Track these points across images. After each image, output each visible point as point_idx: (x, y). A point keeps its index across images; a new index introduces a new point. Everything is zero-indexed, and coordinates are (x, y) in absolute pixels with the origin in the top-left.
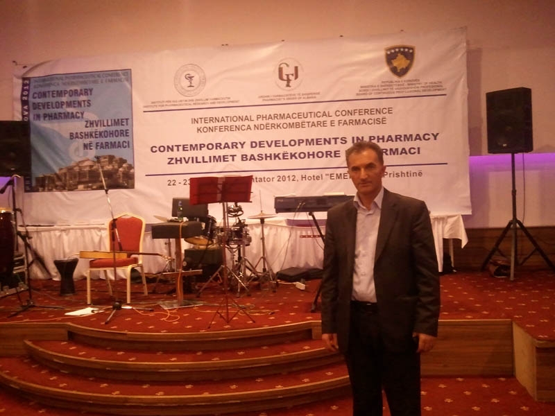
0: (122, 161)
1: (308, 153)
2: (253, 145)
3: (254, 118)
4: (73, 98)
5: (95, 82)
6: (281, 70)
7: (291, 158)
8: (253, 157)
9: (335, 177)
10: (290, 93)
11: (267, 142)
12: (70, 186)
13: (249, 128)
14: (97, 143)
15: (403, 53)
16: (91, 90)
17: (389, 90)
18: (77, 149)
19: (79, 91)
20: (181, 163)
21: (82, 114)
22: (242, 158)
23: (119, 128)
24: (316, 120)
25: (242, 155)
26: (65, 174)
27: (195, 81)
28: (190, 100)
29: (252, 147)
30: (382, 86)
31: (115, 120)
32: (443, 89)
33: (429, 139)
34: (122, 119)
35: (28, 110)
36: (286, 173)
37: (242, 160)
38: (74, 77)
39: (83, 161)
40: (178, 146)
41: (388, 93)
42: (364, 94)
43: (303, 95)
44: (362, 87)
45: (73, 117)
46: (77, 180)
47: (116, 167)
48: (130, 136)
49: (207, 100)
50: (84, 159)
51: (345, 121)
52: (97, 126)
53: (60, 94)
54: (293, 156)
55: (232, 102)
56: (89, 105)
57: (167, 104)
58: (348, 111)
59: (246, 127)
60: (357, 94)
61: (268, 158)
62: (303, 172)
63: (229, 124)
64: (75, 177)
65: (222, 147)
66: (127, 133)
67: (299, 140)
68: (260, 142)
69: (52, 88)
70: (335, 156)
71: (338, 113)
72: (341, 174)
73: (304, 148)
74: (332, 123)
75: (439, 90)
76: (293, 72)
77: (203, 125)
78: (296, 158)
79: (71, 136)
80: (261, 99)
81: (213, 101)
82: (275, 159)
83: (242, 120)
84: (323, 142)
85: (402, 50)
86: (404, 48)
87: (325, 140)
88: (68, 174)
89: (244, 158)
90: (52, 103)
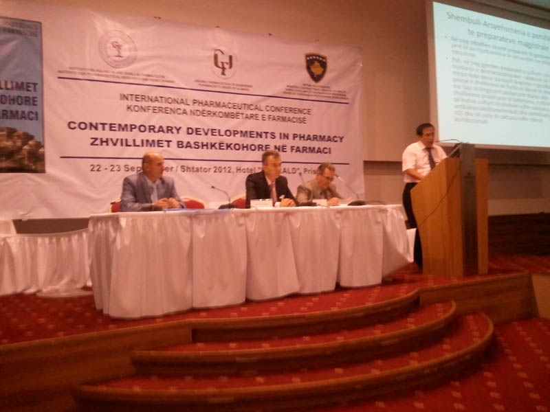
0: (28, 137)
1: (243, 145)
2: (190, 131)
3: (190, 102)
6: (216, 57)
7: (227, 149)
8: (188, 145)
10: (225, 81)
11: (203, 130)
13: (185, 112)
17: (308, 93)
20: (107, 145)
22: (178, 145)
23: (24, 94)
24: (249, 112)
25: (179, 142)
27: (124, 51)
28: (118, 73)
29: (188, 133)
30: (302, 88)
32: (347, 99)
33: (337, 141)
34: (28, 83)
40: (103, 124)
42: (289, 93)
43: (238, 85)
44: (288, 86)
47: (19, 143)
48: (40, 105)
49: (138, 75)
51: (274, 117)
54: (228, 146)
55: (167, 81)
57: (89, 72)
58: (277, 107)
59: (181, 112)
60: (285, 93)
61: (205, 147)
62: (238, 164)
65: (156, 130)
66: (34, 101)
67: (234, 131)
68: (196, 129)
74: (263, 117)
75: (344, 98)
76: (228, 60)
78: (232, 149)
80: (198, 83)
82: (211, 148)
83: (178, 103)
84: (255, 136)
85: (318, 58)
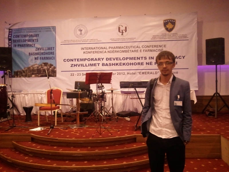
0: (51, 65)
1: (130, 63)
2: (107, 59)
3: (108, 48)
4: (30, 38)
5: (40, 31)
6: (119, 28)
7: (123, 65)
8: (107, 65)
9: (141, 73)
10: (123, 38)
11: (113, 58)
12: (29, 75)
13: (105, 52)
14: (40, 57)
15: (171, 22)
16: (38, 35)
17: (165, 38)
18: (32, 60)
19: (33, 35)
20: (76, 66)
21: (34, 45)
22: (102, 65)
23: (50, 51)
24: (134, 49)
25: (102, 64)
26: (27, 70)
27: (83, 32)
28: (81, 40)
29: (107, 60)
30: (161, 36)
31: (48, 48)
32: (187, 38)
33: (181, 58)
34: (51, 48)
35: (11, 43)
36: (121, 72)
37: (102, 66)
38: (31, 29)
39: (35, 65)
40: (75, 59)
41: (165, 39)
42: (154, 39)
43: (129, 39)
44: (153, 36)
45: (31, 46)
46: (32, 72)
47: (49, 67)
48: (55, 54)
49: (88, 40)
50: (35, 64)
51: (146, 50)
52: (41, 50)
53: (25, 36)
54: (124, 64)
55: (99, 41)
56: (37, 41)
57: (71, 41)
58: (148, 46)
59: (104, 52)
61: (114, 65)
62: (128, 71)
63: (97, 50)
64: (31, 72)
65: (94, 60)
66: (53, 53)
67: (127, 58)
68: (110, 58)
69: (22, 34)
70: (142, 65)
71: (143, 47)
72: (144, 72)
73: (129, 61)
74: (140, 51)
75: (185, 38)
76: (125, 29)
77: (86, 50)
78: (125, 65)
79: (29, 54)
80: (111, 40)
81: (90, 40)
82: (116, 65)
83: (103, 49)
84: (136, 59)
85: (170, 21)
86: (171, 20)
87: (138, 58)
88: (28, 70)
89: (103, 65)
90: (22, 40)
